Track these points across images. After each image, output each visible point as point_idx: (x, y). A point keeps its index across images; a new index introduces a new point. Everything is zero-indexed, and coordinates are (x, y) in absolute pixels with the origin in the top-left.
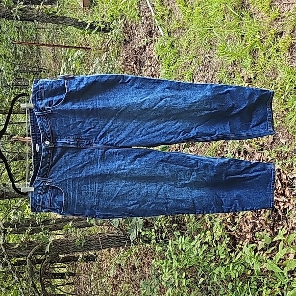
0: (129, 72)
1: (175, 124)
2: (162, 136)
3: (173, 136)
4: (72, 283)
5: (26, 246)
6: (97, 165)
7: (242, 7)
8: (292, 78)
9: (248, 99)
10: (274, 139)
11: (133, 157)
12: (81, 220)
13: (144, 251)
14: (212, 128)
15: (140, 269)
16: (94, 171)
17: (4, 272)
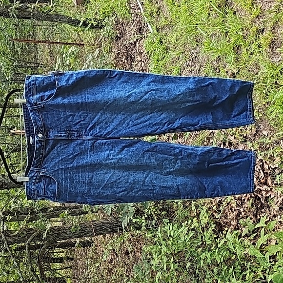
0: (120, 67)
1: (160, 115)
2: (148, 128)
3: (158, 127)
4: (71, 267)
5: (25, 233)
6: (87, 155)
7: (226, 5)
8: (273, 73)
9: (229, 91)
10: (256, 131)
11: (121, 147)
12: (78, 208)
13: (137, 237)
14: (196, 119)
15: (133, 254)
16: (85, 161)
17: (5, 257)
